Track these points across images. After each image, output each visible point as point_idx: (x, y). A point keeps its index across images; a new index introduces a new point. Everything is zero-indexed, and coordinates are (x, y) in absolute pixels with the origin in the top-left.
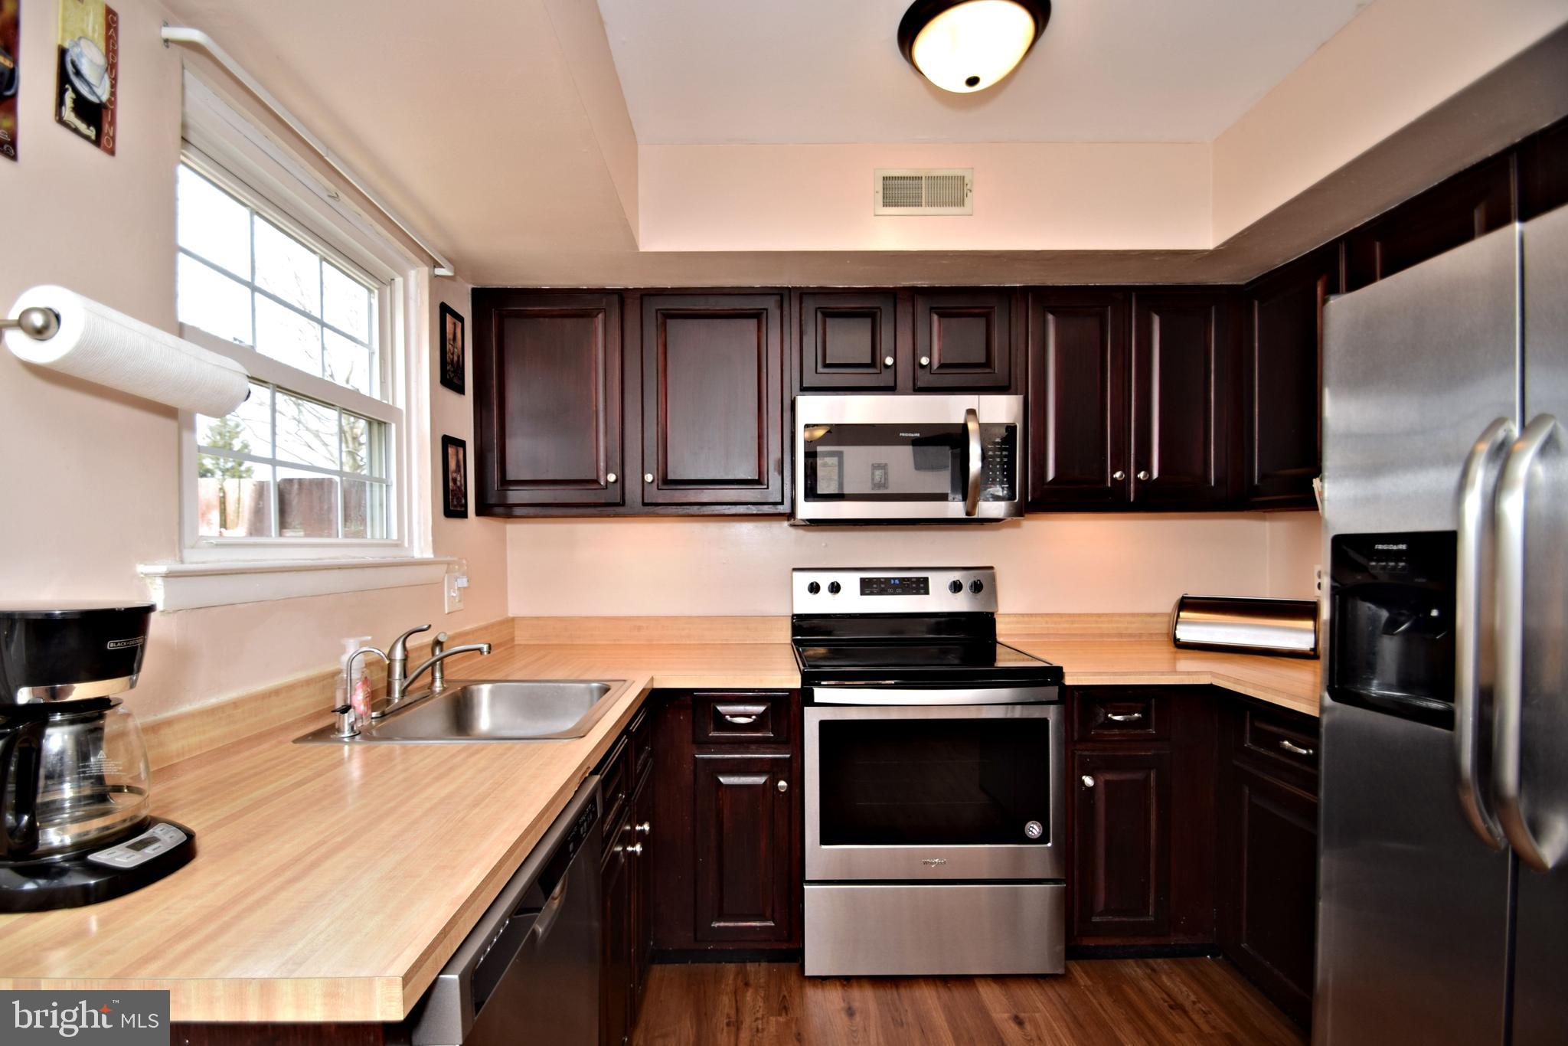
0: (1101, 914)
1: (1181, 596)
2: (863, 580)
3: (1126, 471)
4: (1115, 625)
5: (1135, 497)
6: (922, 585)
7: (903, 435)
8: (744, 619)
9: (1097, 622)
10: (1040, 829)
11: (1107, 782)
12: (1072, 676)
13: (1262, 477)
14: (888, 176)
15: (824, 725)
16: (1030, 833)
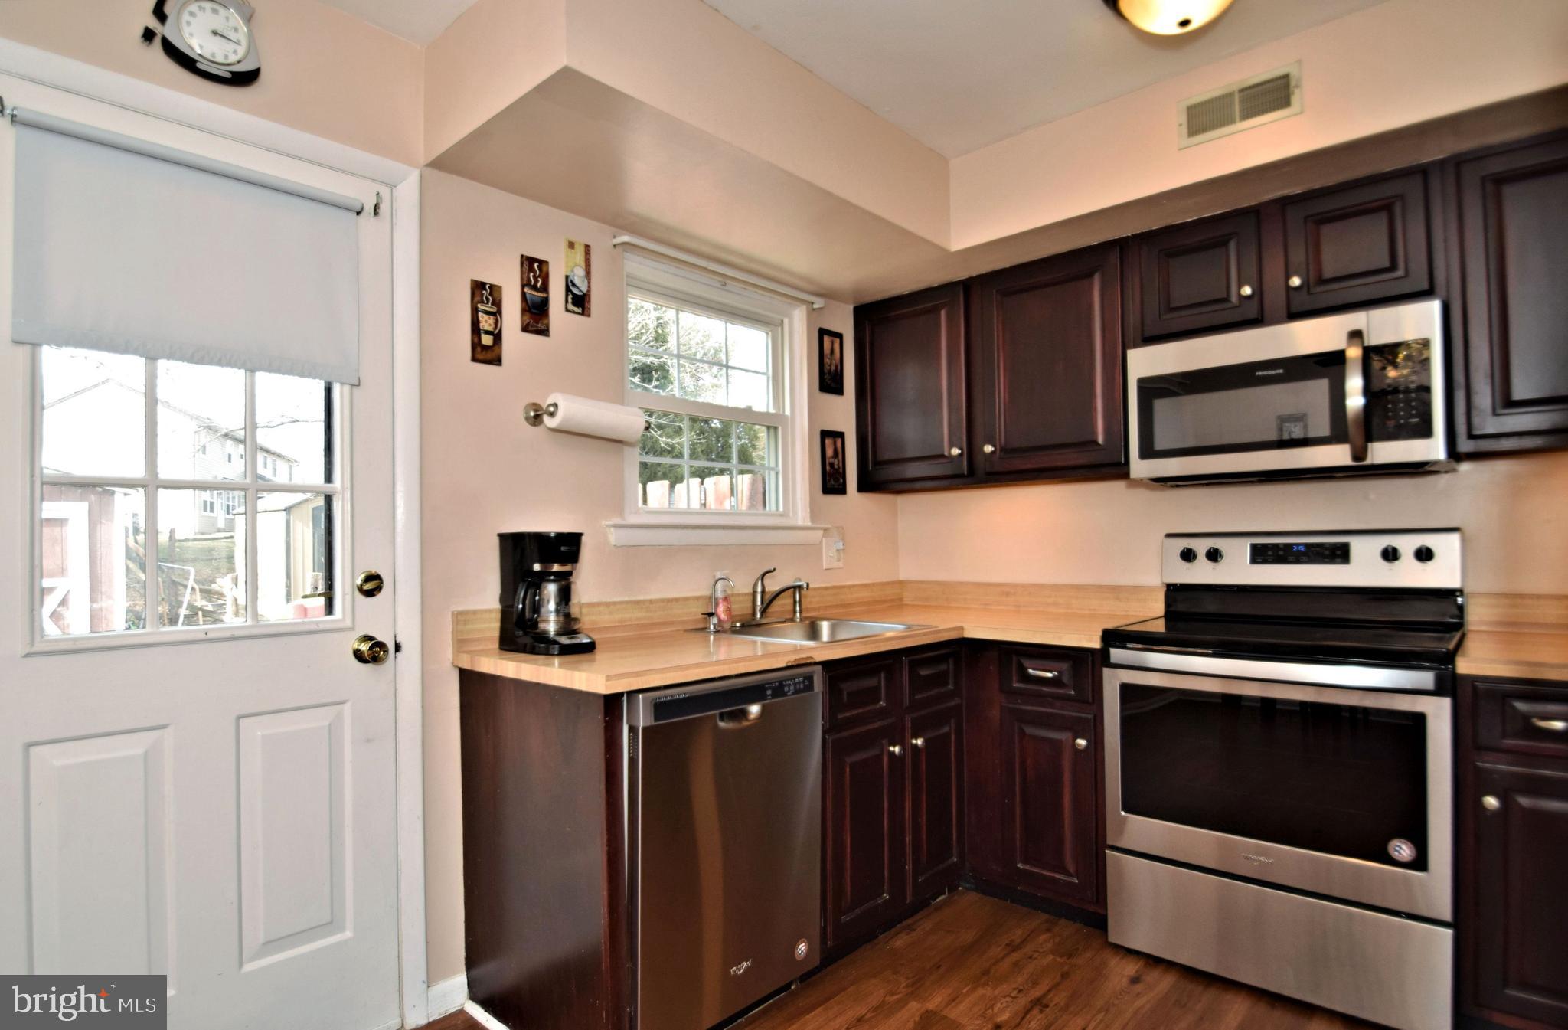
2: (1254, 547)
6: (1339, 552)
7: (1260, 373)
8: (1115, 588)
10: (1411, 851)
14: (1193, 104)
15: (1125, 690)
16: (1396, 853)
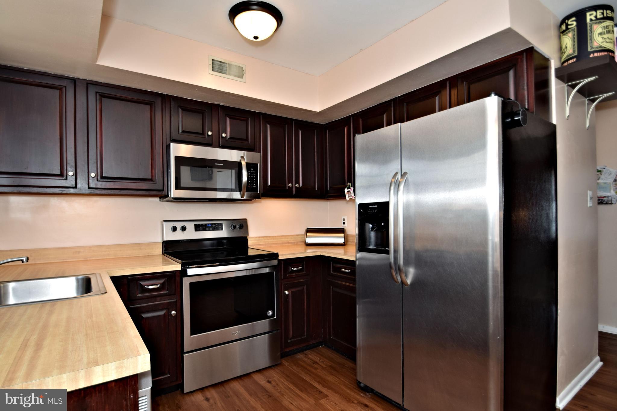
0: (291, 339)
1: (307, 228)
2: (195, 225)
3: (292, 184)
4: (287, 239)
5: (295, 193)
6: (220, 226)
7: (217, 164)
8: (139, 245)
9: (281, 239)
10: (272, 313)
11: (292, 292)
12: (281, 256)
13: (330, 188)
14: (214, 59)
15: (191, 284)
16: (269, 314)
